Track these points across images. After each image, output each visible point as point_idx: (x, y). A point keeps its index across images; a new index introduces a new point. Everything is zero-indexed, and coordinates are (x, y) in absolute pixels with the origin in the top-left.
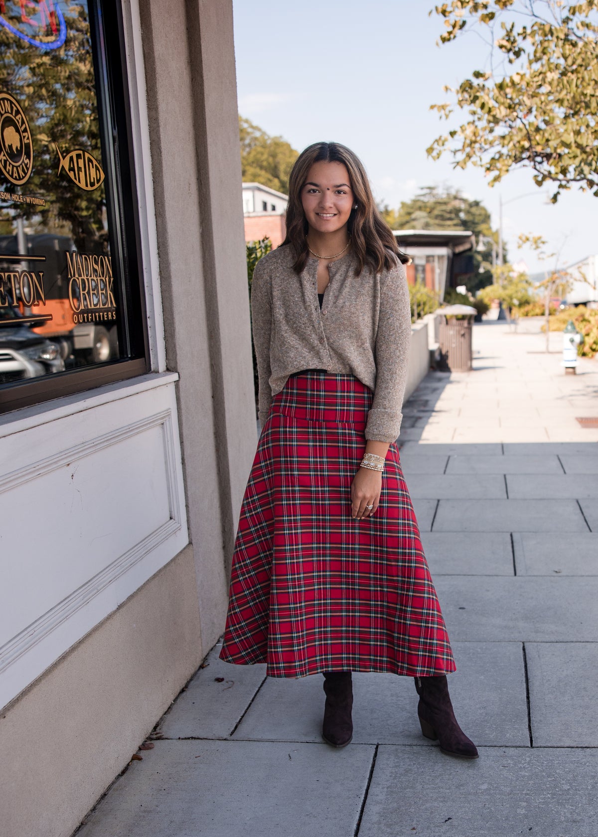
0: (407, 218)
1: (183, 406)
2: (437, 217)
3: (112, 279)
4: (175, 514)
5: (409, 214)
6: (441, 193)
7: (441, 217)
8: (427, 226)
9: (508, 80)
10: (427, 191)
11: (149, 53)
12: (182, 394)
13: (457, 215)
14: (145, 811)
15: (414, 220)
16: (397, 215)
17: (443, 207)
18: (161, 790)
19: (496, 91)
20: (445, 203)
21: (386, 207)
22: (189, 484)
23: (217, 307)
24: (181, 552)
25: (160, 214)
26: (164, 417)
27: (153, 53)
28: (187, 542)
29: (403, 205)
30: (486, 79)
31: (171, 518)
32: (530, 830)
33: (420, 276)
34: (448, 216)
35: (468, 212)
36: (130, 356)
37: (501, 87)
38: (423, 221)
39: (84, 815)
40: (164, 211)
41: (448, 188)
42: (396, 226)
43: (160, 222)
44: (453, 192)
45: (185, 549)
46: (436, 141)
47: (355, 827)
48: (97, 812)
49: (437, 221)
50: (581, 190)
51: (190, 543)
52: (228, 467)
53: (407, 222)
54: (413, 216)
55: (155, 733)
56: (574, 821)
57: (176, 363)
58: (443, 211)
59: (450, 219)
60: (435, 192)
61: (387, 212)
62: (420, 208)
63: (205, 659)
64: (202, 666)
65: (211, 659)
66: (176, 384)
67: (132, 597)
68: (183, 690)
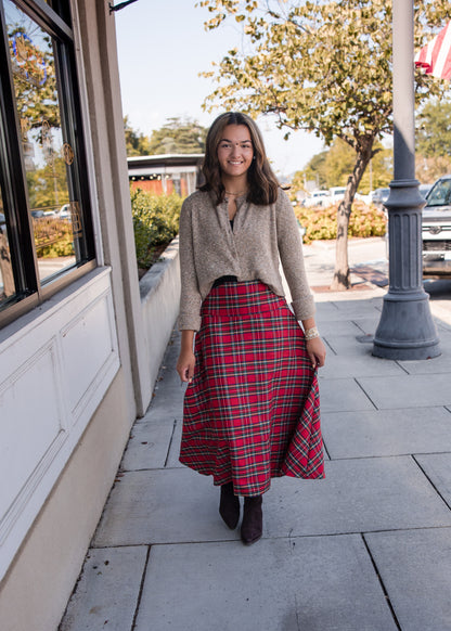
0: (158, 142)
1: (114, 285)
2: (181, 141)
4: (114, 348)
5: (160, 139)
6: (183, 122)
7: (184, 141)
8: (174, 148)
10: (172, 121)
12: (113, 279)
13: (196, 139)
16: (150, 140)
17: (186, 134)
20: (187, 131)
21: (142, 134)
24: (119, 370)
26: (107, 293)
28: (119, 365)
29: (155, 132)
31: (112, 351)
33: (177, 187)
34: (190, 140)
36: (87, 259)
38: (171, 144)
41: (188, 119)
42: (149, 150)
44: (192, 122)
45: (120, 368)
49: (181, 145)
51: (121, 366)
53: (159, 146)
54: (163, 141)
55: (121, 469)
57: (110, 261)
58: (185, 136)
59: (191, 142)
60: (178, 122)
61: (143, 139)
62: (168, 135)
63: (131, 434)
64: (130, 438)
65: (134, 434)
66: (111, 273)
67: (107, 392)
68: (126, 450)
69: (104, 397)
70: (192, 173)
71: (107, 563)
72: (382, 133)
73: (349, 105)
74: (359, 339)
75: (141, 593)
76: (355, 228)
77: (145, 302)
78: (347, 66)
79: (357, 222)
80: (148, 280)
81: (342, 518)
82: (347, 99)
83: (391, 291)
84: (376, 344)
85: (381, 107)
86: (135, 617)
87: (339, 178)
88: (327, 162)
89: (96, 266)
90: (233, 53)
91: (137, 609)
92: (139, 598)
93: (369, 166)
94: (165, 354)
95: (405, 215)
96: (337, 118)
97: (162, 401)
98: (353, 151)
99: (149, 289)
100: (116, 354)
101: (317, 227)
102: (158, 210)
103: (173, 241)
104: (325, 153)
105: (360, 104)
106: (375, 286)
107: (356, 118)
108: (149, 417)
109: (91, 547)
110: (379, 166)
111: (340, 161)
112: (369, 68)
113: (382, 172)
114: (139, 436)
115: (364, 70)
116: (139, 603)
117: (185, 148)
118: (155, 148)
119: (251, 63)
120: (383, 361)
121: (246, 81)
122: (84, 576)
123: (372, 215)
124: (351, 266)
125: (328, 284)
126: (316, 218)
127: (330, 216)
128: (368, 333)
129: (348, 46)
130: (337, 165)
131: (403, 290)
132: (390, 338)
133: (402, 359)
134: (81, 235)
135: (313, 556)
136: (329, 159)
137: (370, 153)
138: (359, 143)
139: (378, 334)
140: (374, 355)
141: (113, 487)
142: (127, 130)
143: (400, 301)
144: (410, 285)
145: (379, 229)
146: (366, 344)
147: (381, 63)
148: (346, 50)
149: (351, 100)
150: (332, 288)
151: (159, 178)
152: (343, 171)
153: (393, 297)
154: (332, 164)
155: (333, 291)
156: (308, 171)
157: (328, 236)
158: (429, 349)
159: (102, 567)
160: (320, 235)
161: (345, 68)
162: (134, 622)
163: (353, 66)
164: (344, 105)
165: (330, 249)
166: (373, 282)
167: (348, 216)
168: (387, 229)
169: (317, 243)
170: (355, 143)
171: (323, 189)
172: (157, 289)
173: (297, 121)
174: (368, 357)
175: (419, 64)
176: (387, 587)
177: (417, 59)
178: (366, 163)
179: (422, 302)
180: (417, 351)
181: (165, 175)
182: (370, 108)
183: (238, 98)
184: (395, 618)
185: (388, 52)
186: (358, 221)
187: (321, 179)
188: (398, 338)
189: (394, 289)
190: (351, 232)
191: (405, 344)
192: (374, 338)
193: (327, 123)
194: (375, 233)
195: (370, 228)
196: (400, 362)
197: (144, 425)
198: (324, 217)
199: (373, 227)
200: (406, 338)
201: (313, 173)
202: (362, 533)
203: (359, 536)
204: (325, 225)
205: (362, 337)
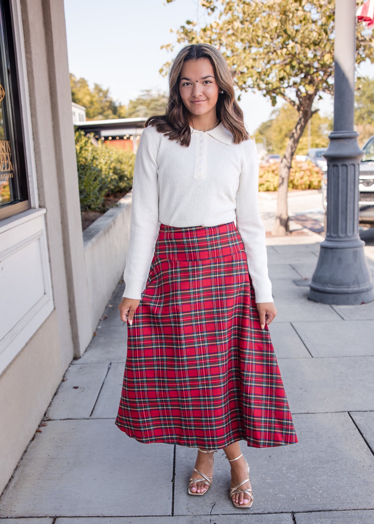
0: (133, 110)
1: (49, 228)
2: (152, 108)
3: (10, 154)
4: (47, 292)
5: (135, 107)
6: (155, 94)
8: (146, 114)
9: (209, 27)
10: (146, 93)
11: (26, 19)
12: (48, 221)
14: (51, 458)
15: (138, 111)
16: (127, 108)
18: (57, 447)
19: (202, 33)
20: (157, 100)
21: (120, 103)
22: (53, 273)
23: (63, 169)
24: (51, 314)
25: (33, 115)
26: (40, 235)
27: (28, 19)
28: (52, 308)
29: (131, 102)
30: (194, 25)
31: (45, 294)
32: (270, 457)
36: (19, 199)
37: (205, 30)
38: (144, 111)
39: (17, 462)
40: (36, 113)
41: (159, 91)
42: (125, 116)
43: (34, 119)
45: (52, 312)
46: (165, 65)
47: (172, 460)
48: (24, 460)
49: (153, 111)
50: (253, 93)
51: (55, 309)
52: (71, 263)
53: (133, 113)
54: (138, 109)
55: (46, 417)
56: (293, 452)
57: (45, 203)
58: (156, 105)
60: (150, 93)
61: (121, 107)
62: (142, 104)
63: (64, 376)
64: (63, 381)
65: (67, 377)
66: (45, 215)
67: (31, 339)
68: (55, 394)
74: (296, 282)
76: (295, 182)
78: (291, 31)
79: (297, 177)
82: (291, 62)
83: (329, 238)
84: (313, 289)
85: (321, 70)
87: (282, 141)
88: (273, 128)
89: (29, 208)
90: (189, 23)
93: (309, 125)
94: (114, 293)
95: (343, 165)
96: (282, 79)
97: (102, 340)
98: (295, 111)
100: (49, 297)
101: (263, 180)
102: (119, 161)
104: (271, 121)
105: (302, 66)
106: (311, 233)
107: (298, 79)
108: (86, 358)
111: (284, 127)
112: (311, 31)
113: (319, 136)
114: (71, 381)
115: (307, 33)
118: (131, 114)
120: (318, 305)
123: (310, 171)
124: (291, 214)
125: (269, 230)
126: (262, 173)
127: (273, 171)
128: (304, 277)
129: (293, 12)
130: (281, 131)
131: (339, 237)
132: (326, 283)
133: (337, 304)
134: (13, 174)
136: (275, 125)
137: (310, 113)
138: (300, 103)
139: (315, 279)
140: (310, 299)
141: (33, 439)
142: (108, 99)
143: (336, 248)
144: (346, 232)
145: (315, 183)
146: (302, 288)
147: (322, 27)
148: (291, 15)
149: (294, 63)
150: (273, 233)
151: (132, 138)
153: (330, 244)
154: (278, 130)
155: (274, 237)
156: (257, 136)
157: (272, 188)
158: (363, 295)
160: (264, 187)
164: (288, 68)
165: (273, 199)
166: (311, 229)
167: (290, 168)
170: (297, 103)
174: (304, 300)
175: (361, 18)
177: (359, 13)
178: (306, 122)
179: (358, 249)
180: (352, 297)
181: (136, 136)
186: (298, 175)
187: (268, 142)
188: (334, 284)
189: (332, 237)
190: (291, 185)
191: (340, 289)
192: (310, 282)
193: (272, 84)
194: (312, 187)
195: (308, 183)
196: (335, 307)
197: (79, 366)
198: (268, 172)
199: (311, 182)
200: (341, 284)
201: (261, 137)
202: (293, 513)
203: (289, 516)
204: (270, 179)
205: (299, 281)
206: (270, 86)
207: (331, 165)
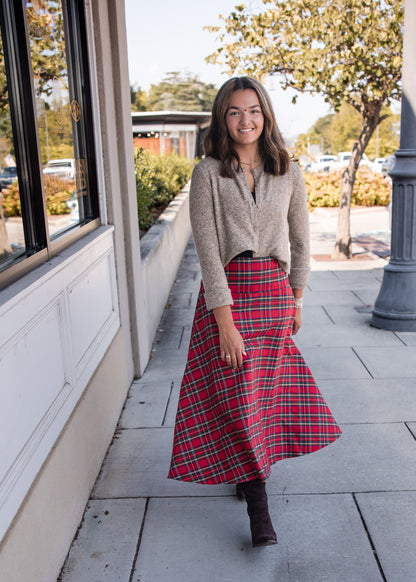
0: (156, 98)
1: (117, 245)
2: (180, 97)
4: (115, 308)
5: (158, 94)
6: (183, 78)
7: (184, 97)
8: (173, 104)
10: (172, 76)
12: (116, 239)
13: (196, 96)
15: (162, 99)
16: (148, 95)
17: (186, 89)
20: (187, 86)
21: (139, 88)
22: (119, 291)
24: (118, 330)
26: (109, 253)
28: (119, 325)
29: (153, 86)
31: (113, 310)
33: (175, 146)
34: (189, 96)
35: (205, 94)
36: (91, 217)
38: (170, 100)
41: (189, 74)
42: (147, 105)
44: (193, 77)
45: (119, 328)
49: (180, 101)
51: (121, 325)
53: (157, 101)
54: (162, 96)
55: (119, 427)
57: (113, 220)
58: (185, 92)
59: (191, 99)
60: (178, 76)
61: (140, 93)
62: (167, 90)
63: (128, 394)
64: (128, 397)
65: (131, 393)
66: (114, 233)
68: (124, 408)
69: (105, 355)
70: (192, 132)
71: (107, 513)
72: (390, 99)
73: (358, 69)
74: (358, 309)
75: (140, 541)
76: (359, 196)
77: (145, 264)
78: (357, 28)
79: (361, 190)
80: (148, 241)
81: (335, 479)
82: (356, 63)
83: (393, 262)
84: (375, 315)
85: (390, 72)
86: (134, 563)
87: (344, 142)
88: (333, 126)
89: (100, 225)
90: (240, 9)
91: (136, 555)
92: (138, 546)
93: (377, 132)
94: (162, 318)
95: (409, 185)
96: (346, 82)
97: (159, 362)
98: (360, 116)
99: (148, 251)
100: (116, 314)
101: (320, 194)
102: (157, 171)
103: (172, 203)
104: (330, 116)
105: (369, 68)
106: (376, 257)
107: (364, 82)
108: (146, 378)
109: (90, 499)
110: (387, 132)
111: (346, 125)
112: (380, 31)
113: (390, 138)
114: (137, 396)
115: (374, 32)
116: (138, 550)
117: (185, 104)
118: (153, 103)
119: (259, 20)
120: (381, 331)
121: (253, 40)
122: (85, 524)
123: (377, 183)
124: (353, 235)
125: (328, 253)
126: (319, 185)
127: (333, 183)
128: (367, 304)
129: (359, 7)
130: (342, 129)
131: (404, 261)
132: (389, 309)
133: (401, 330)
134: (85, 193)
135: (306, 513)
136: (335, 122)
137: (377, 120)
138: (366, 108)
139: (378, 305)
140: (372, 326)
141: (112, 444)
143: (401, 272)
144: (411, 256)
145: (383, 198)
146: (365, 315)
147: (392, 26)
148: (357, 11)
149: (360, 63)
150: (333, 257)
151: (157, 135)
152: (349, 136)
153: (394, 268)
154: (338, 128)
155: (334, 260)
156: (312, 135)
157: (331, 203)
159: (102, 517)
160: (322, 202)
161: (355, 30)
162: (134, 566)
163: (364, 28)
164: (352, 69)
165: (332, 217)
166: (375, 253)
167: (352, 183)
168: (391, 199)
169: (319, 210)
170: (362, 108)
171: (327, 154)
172: (156, 251)
173: (304, 83)
174: (366, 328)
176: (374, 543)
178: (373, 129)
181: (163, 133)
182: (379, 73)
183: (243, 56)
184: (381, 571)
185: (401, 15)
187: (326, 143)
188: (397, 310)
189: (395, 260)
190: (354, 201)
191: (403, 315)
192: (373, 308)
193: (334, 87)
194: (380, 202)
195: (374, 197)
196: (398, 333)
197: (141, 385)
198: (327, 184)
199: (377, 196)
200: (405, 310)
201: (317, 136)
202: (353, 493)
203: (350, 496)
204: (328, 192)
205: (362, 308)
206: (333, 89)
207: (396, 185)
